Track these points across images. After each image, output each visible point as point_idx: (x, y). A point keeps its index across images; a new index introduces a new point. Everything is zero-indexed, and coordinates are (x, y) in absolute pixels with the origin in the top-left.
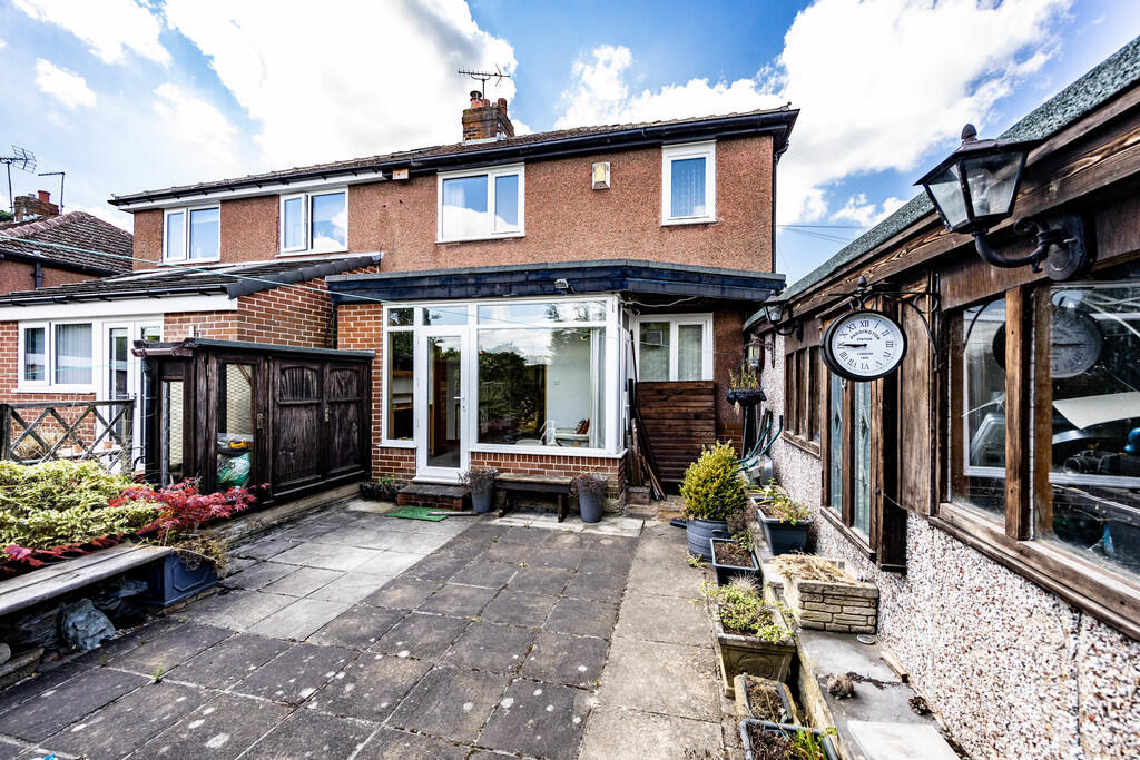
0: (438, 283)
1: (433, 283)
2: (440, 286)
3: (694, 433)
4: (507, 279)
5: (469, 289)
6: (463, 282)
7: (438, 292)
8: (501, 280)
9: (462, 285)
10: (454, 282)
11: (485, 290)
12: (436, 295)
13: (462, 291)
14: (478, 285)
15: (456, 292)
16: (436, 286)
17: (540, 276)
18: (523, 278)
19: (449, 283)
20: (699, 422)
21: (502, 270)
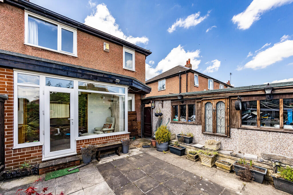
0: (61, 68)
1: (58, 67)
2: (62, 70)
3: (133, 125)
4: (96, 75)
5: (78, 74)
6: (75, 71)
7: (60, 72)
8: (93, 74)
9: (74, 72)
10: (70, 70)
11: (85, 77)
12: (59, 73)
13: (75, 75)
14: (83, 74)
15: (70, 74)
16: (60, 69)
17: (108, 76)
18: (102, 75)
19: (67, 70)
20: (134, 122)
21: (95, 71)
